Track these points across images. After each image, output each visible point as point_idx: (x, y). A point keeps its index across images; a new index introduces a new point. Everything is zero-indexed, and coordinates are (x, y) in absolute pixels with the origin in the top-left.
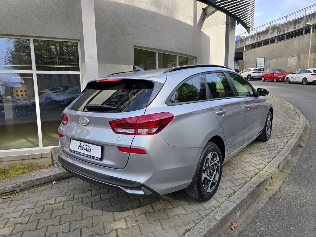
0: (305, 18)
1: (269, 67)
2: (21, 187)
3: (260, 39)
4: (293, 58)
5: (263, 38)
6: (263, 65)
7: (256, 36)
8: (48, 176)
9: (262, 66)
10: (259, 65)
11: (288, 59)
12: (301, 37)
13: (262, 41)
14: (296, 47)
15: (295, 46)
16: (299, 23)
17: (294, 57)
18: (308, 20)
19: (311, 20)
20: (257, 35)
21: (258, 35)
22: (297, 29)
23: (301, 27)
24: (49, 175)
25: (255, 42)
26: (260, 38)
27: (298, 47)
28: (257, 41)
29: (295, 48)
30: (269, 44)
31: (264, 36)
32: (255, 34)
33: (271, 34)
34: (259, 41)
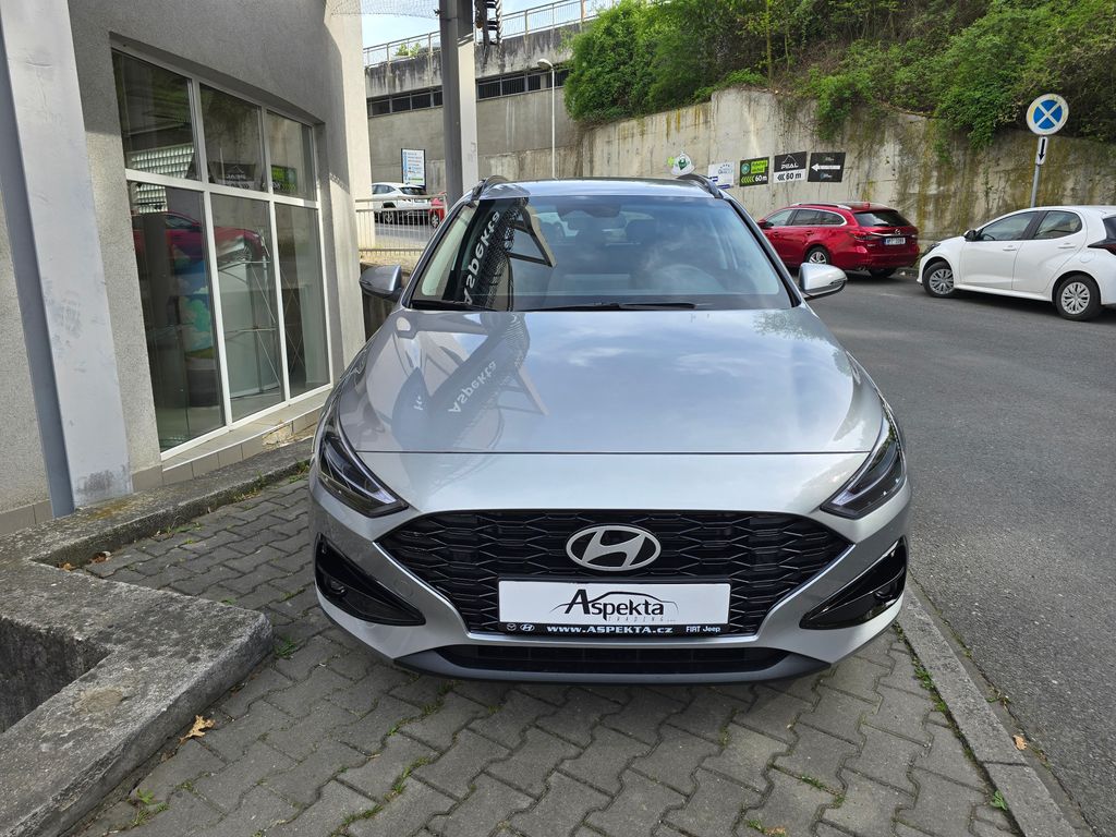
0: (526, 42)
1: (439, 184)
2: (62, 820)
3: (401, 86)
4: (505, 160)
5: (411, 84)
6: (422, 177)
7: (389, 74)
8: (169, 708)
9: (418, 176)
10: (409, 175)
11: (492, 162)
12: (519, 97)
13: (407, 93)
14: (510, 128)
15: (507, 125)
16: (511, 54)
17: (508, 158)
18: (534, 49)
19: (542, 51)
20: (389, 69)
21: (393, 71)
22: (508, 70)
23: (518, 68)
24: (169, 702)
25: (387, 93)
26: (401, 81)
27: (516, 128)
28: (392, 92)
29: (507, 130)
30: (433, 106)
31: (412, 75)
32: (384, 65)
33: (435, 73)
34: (398, 91)
